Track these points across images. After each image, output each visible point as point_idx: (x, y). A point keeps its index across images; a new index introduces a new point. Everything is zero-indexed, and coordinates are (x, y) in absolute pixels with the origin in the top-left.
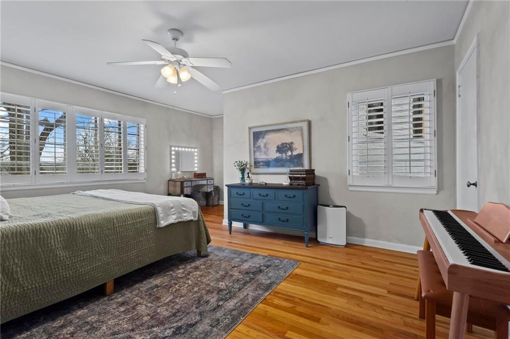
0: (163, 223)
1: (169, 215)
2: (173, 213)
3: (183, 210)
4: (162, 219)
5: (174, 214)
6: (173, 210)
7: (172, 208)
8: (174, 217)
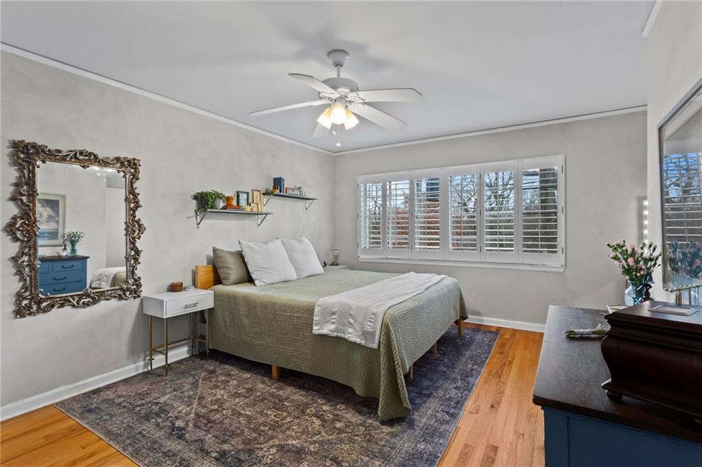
0: (316, 329)
1: (327, 322)
2: (333, 320)
3: (350, 323)
4: (317, 324)
5: (333, 323)
6: (334, 317)
7: (334, 314)
8: (333, 327)
